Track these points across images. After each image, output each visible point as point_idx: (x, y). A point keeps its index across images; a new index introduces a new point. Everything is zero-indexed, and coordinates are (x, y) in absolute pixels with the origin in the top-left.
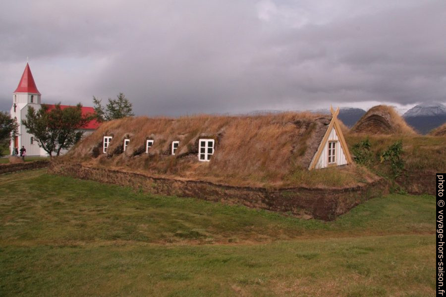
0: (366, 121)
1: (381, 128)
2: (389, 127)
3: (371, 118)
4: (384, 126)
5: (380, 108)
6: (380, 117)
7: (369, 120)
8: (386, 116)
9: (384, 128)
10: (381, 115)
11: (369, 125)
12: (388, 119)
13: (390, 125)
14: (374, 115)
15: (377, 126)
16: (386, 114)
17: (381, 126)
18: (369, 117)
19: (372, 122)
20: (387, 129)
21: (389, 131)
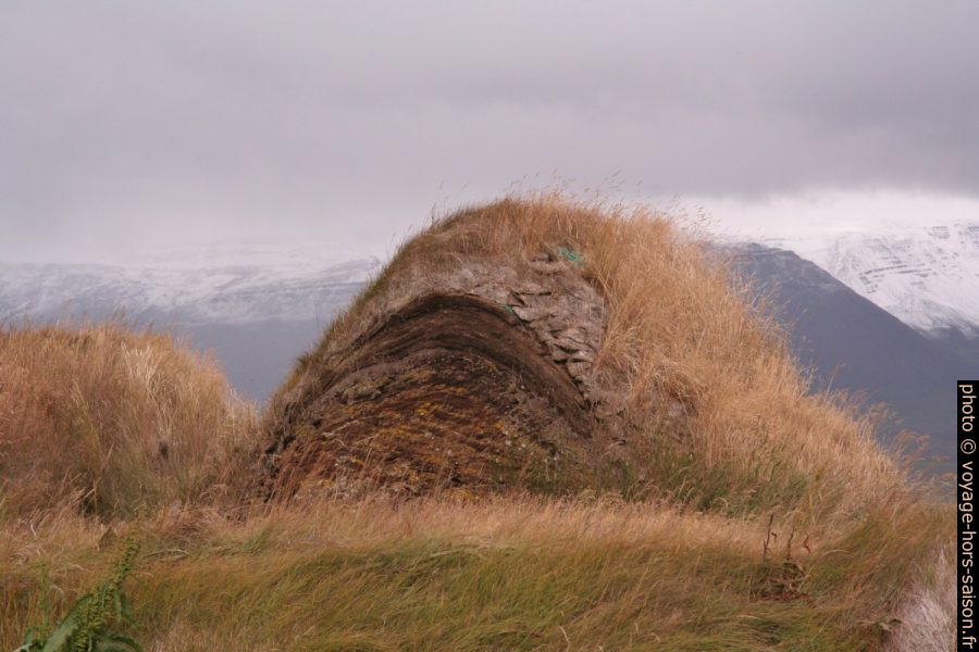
0: (365, 363)
1: (506, 427)
2: (580, 413)
3: (414, 327)
4: (532, 405)
5: (502, 234)
6: (495, 312)
7: (396, 353)
8: (561, 308)
9: (534, 431)
10: (501, 297)
11: (391, 400)
12: (570, 337)
13: (594, 391)
14: (434, 303)
15: (463, 402)
16: (558, 287)
17: (503, 407)
18: (396, 320)
19: (414, 370)
20: (557, 431)
21: (581, 452)
